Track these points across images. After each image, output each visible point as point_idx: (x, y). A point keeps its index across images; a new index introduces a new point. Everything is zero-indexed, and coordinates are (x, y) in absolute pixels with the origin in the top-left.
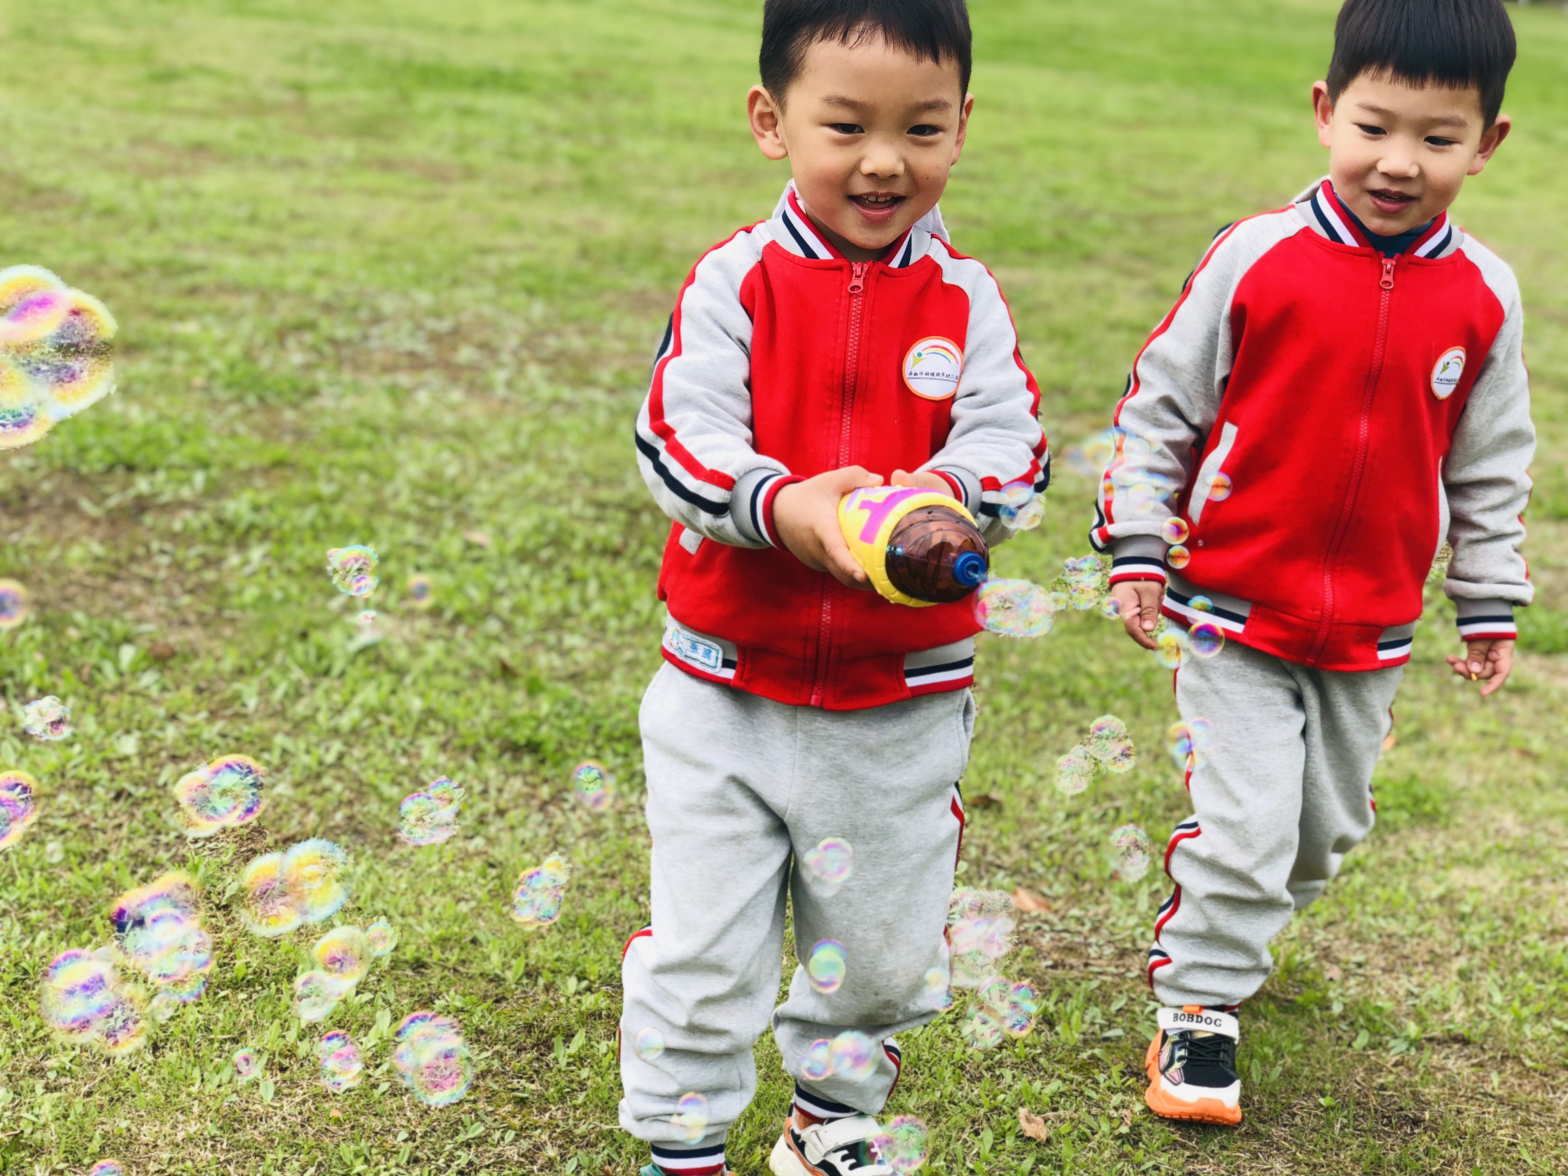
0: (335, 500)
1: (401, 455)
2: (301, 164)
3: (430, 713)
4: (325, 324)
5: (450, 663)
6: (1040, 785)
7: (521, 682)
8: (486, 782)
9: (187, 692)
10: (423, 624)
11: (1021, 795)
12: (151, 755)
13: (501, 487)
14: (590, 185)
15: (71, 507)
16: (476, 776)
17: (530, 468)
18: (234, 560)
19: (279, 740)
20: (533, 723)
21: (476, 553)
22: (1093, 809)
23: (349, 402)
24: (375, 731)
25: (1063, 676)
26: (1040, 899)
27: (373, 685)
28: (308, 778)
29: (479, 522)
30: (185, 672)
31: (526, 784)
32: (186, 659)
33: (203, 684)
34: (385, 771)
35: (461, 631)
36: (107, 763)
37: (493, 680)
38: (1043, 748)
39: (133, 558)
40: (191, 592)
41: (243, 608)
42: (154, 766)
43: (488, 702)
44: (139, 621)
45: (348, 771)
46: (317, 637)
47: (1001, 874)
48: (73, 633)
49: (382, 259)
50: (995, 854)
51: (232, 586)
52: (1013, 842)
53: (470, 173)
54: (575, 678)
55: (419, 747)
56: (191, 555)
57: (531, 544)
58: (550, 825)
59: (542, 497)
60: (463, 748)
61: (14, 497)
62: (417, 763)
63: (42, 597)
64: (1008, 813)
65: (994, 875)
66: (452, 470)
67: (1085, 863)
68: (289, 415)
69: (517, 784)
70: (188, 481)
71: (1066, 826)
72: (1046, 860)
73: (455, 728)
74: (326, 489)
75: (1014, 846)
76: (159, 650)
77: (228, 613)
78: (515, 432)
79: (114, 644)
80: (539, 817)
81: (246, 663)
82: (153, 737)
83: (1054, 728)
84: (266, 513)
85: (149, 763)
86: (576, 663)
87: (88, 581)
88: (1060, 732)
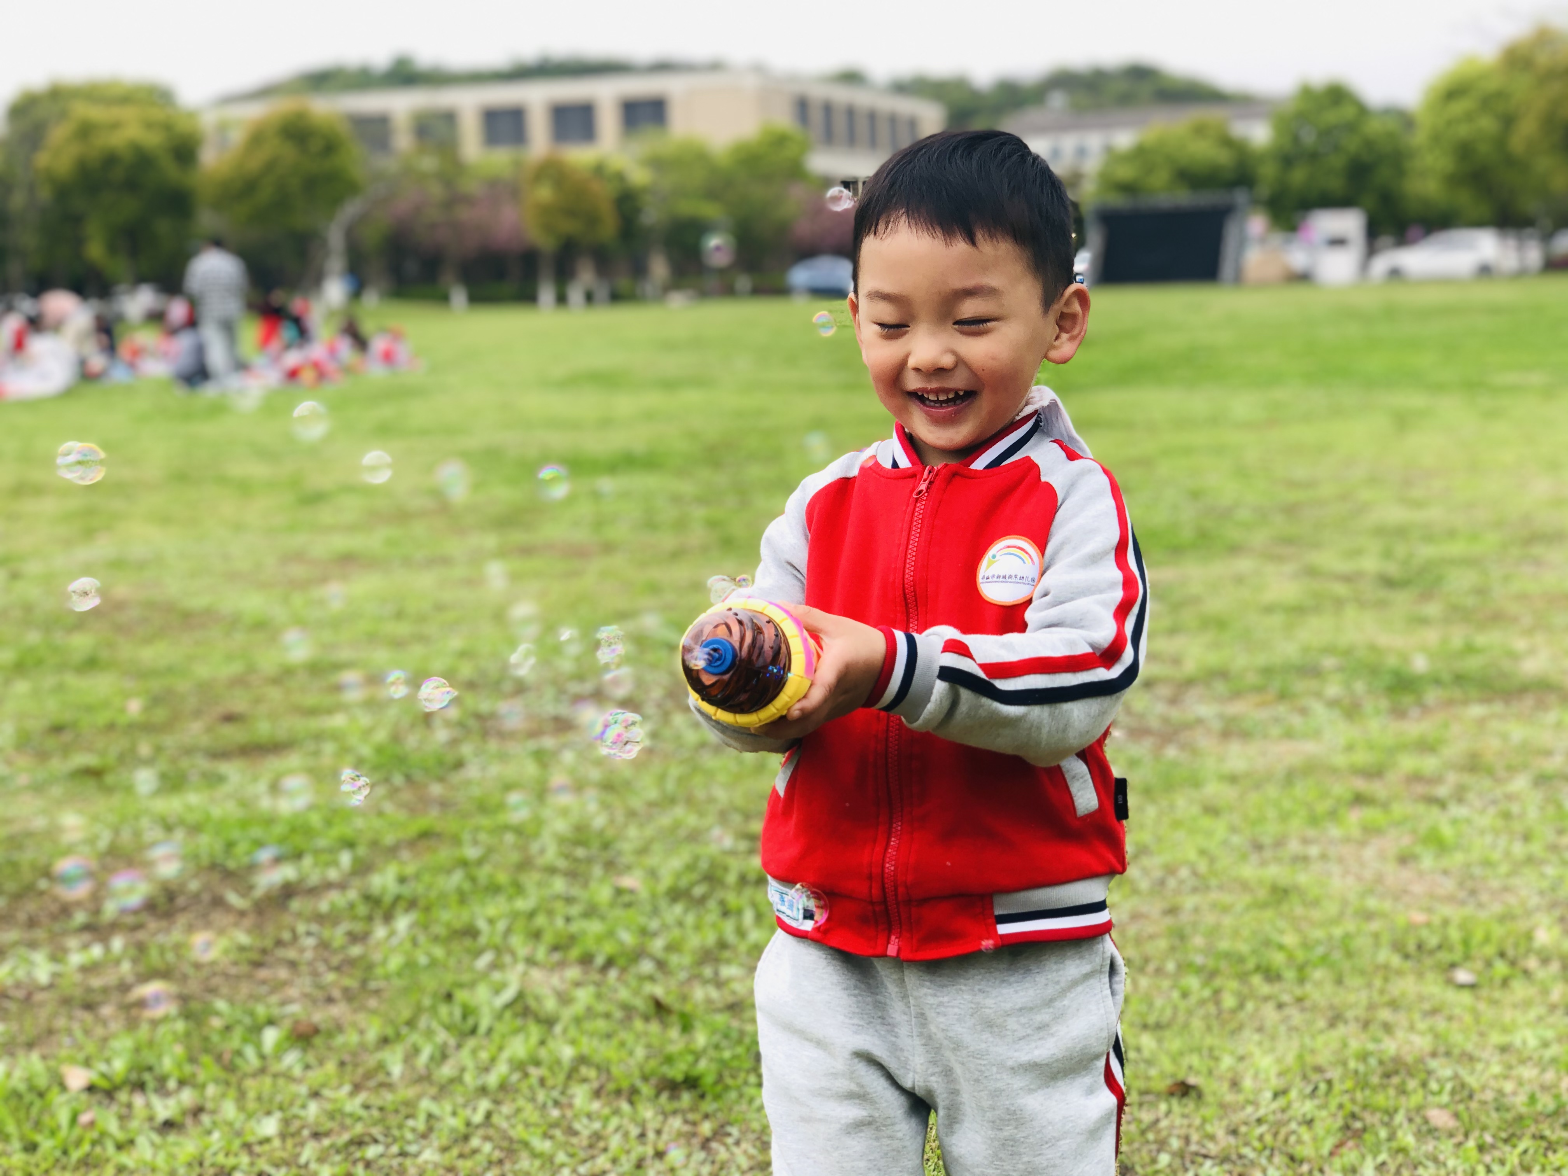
0: (480, 862)
1: (547, 813)
2: (445, 561)
3: (582, 1060)
5: (601, 1007)
6: (1241, 1067)
7: (675, 1019)
8: (643, 1125)
9: (331, 1067)
10: (573, 973)
11: (1221, 1078)
12: (293, 1135)
13: (649, 831)
15: (218, 902)
16: (633, 1120)
17: (679, 811)
18: (380, 932)
19: (426, 1105)
20: (690, 1058)
21: (626, 898)
22: (1303, 1085)
23: (495, 770)
24: (524, 1086)
25: (1254, 952)
27: (521, 1037)
28: (456, 1141)
29: (628, 868)
30: (329, 1048)
31: (686, 1122)
32: (330, 1035)
33: (347, 1058)
34: (537, 1125)
35: (613, 974)
36: (247, 1147)
37: (647, 1019)
38: (1240, 1028)
39: (279, 943)
40: (338, 969)
41: (387, 977)
42: (295, 1146)
43: (643, 1041)
44: (283, 1003)
45: (497, 1129)
46: (461, 996)
47: (1208, 1163)
48: (216, 1023)
50: (1200, 1143)
51: (377, 957)
52: (1218, 1129)
53: (608, 548)
54: (733, 1007)
55: (572, 1097)
56: (338, 935)
57: (684, 882)
58: (713, 1162)
59: (691, 837)
60: (618, 1092)
61: (162, 900)
62: (569, 1113)
63: (186, 991)
64: (1209, 1098)
65: (1201, 1165)
66: (599, 821)
67: (1300, 1142)
68: (436, 789)
69: (676, 1123)
70: (335, 863)
71: (1275, 1105)
72: (1256, 1144)
73: (608, 1072)
74: (471, 853)
75: (1220, 1133)
76: (302, 1028)
77: (373, 985)
78: (662, 778)
79: (256, 1030)
80: (702, 1155)
81: (390, 1032)
82: (296, 1117)
83: (1250, 1006)
84: (413, 884)
85: (290, 1143)
86: (734, 993)
87: (233, 971)
88: (1257, 1010)
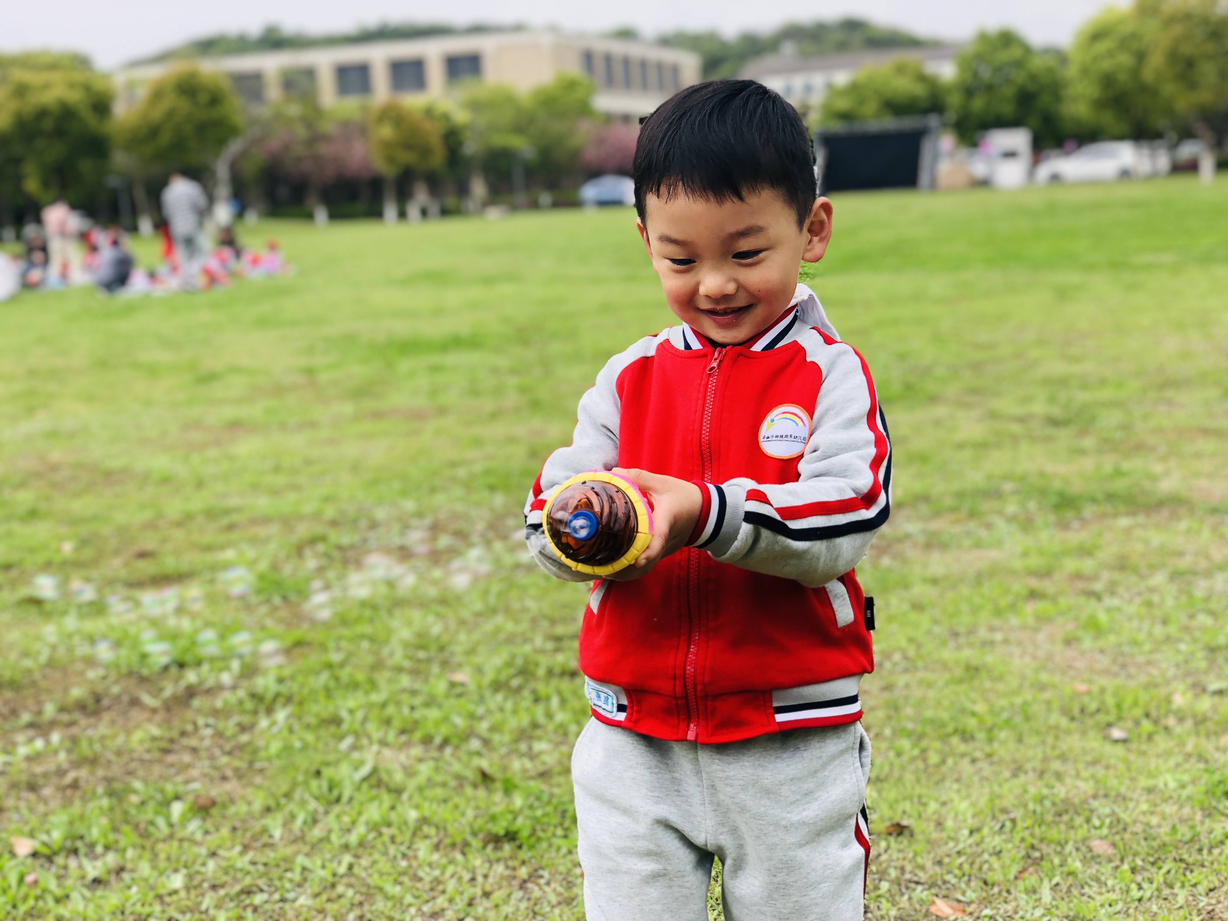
0: (342, 665)
1: (395, 623)
2: (312, 425)
3: (424, 821)
4: (334, 536)
5: (439, 778)
6: (944, 810)
7: (498, 785)
8: (473, 871)
9: (225, 832)
10: (417, 751)
11: (928, 820)
12: (195, 888)
13: (476, 636)
14: (535, 405)
15: (135, 702)
16: (466, 868)
17: (499, 619)
18: (263, 723)
19: (301, 860)
20: (510, 817)
21: (459, 690)
22: (993, 823)
24: (378, 843)
25: (953, 718)
26: (955, 904)
27: (375, 804)
28: (325, 888)
29: (460, 666)
30: (224, 817)
31: (507, 867)
32: (224, 806)
33: (238, 824)
34: (389, 874)
35: (448, 751)
36: (160, 897)
37: (475, 786)
38: (943, 779)
39: (183, 734)
40: (230, 753)
41: (269, 759)
42: (197, 896)
43: (473, 804)
44: (187, 782)
45: (358, 877)
46: (327, 772)
47: (920, 888)
48: (134, 799)
49: (375, 482)
50: (912, 872)
51: (261, 743)
52: (927, 861)
53: (442, 411)
54: (544, 775)
55: (416, 850)
56: (230, 726)
57: (503, 676)
58: (529, 899)
59: (510, 640)
60: (453, 845)
61: (90, 702)
62: (414, 864)
63: (110, 774)
64: (919, 837)
65: (914, 890)
66: (436, 629)
67: (991, 869)
68: (307, 607)
69: (500, 869)
70: (227, 669)
71: (971, 841)
72: (957, 872)
73: (445, 829)
74: (335, 657)
75: (929, 864)
76: (202, 801)
77: (258, 765)
78: (486, 594)
79: (166, 804)
80: (520, 894)
81: (272, 803)
82: (198, 872)
83: (950, 761)
84: (289, 684)
85: (193, 893)
86: (544, 763)
87: (147, 757)
88: (956, 764)
